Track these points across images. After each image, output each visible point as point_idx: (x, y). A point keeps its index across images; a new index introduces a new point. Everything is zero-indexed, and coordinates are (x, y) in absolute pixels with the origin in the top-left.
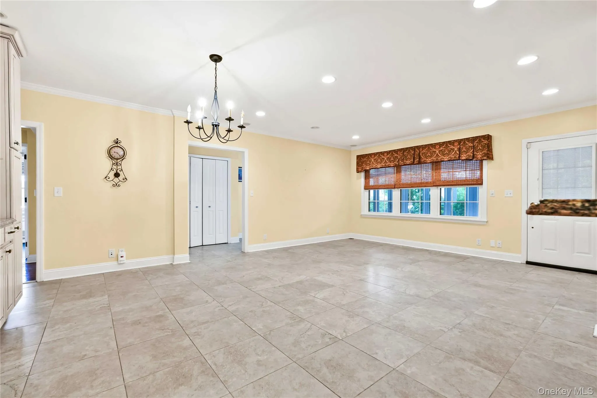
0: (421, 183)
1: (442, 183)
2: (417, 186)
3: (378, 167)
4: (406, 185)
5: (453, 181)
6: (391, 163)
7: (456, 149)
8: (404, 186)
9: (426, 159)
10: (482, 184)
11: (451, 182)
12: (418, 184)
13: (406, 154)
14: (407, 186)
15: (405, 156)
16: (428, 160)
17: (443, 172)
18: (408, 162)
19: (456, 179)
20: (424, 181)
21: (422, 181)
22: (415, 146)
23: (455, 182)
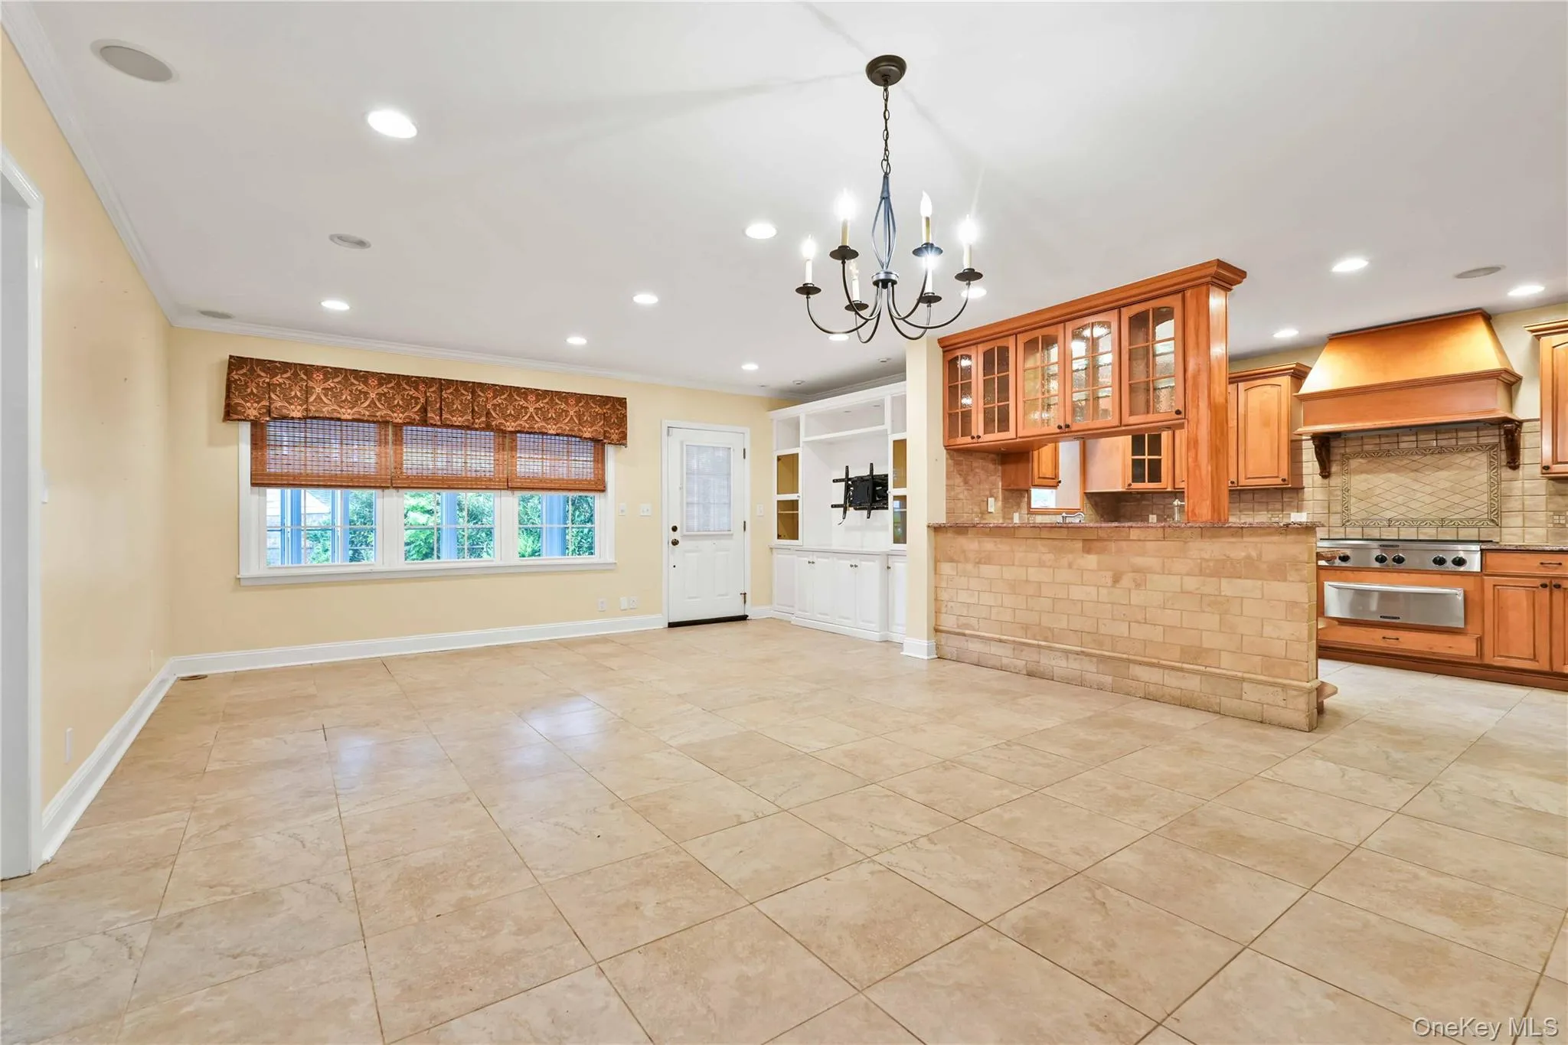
0: (477, 479)
1: (528, 483)
2: (464, 487)
3: (343, 417)
4: (429, 480)
5: (551, 481)
6: (393, 412)
7: (572, 413)
8: (423, 483)
9: (503, 421)
10: (603, 490)
11: (547, 483)
12: (471, 481)
13: (448, 398)
14: (433, 484)
15: (446, 403)
16: (508, 424)
17: (521, 457)
18: (458, 420)
19: (557, 477)
20: (483, 474)
21: (478, 474)
22: (474, 383)
23: (555, 483)
